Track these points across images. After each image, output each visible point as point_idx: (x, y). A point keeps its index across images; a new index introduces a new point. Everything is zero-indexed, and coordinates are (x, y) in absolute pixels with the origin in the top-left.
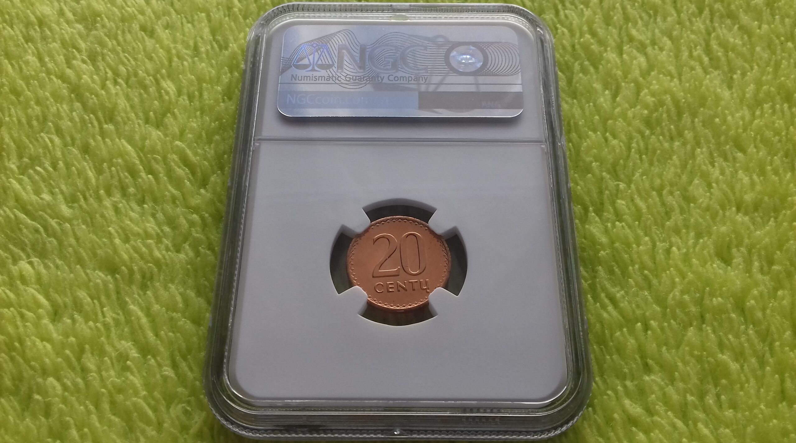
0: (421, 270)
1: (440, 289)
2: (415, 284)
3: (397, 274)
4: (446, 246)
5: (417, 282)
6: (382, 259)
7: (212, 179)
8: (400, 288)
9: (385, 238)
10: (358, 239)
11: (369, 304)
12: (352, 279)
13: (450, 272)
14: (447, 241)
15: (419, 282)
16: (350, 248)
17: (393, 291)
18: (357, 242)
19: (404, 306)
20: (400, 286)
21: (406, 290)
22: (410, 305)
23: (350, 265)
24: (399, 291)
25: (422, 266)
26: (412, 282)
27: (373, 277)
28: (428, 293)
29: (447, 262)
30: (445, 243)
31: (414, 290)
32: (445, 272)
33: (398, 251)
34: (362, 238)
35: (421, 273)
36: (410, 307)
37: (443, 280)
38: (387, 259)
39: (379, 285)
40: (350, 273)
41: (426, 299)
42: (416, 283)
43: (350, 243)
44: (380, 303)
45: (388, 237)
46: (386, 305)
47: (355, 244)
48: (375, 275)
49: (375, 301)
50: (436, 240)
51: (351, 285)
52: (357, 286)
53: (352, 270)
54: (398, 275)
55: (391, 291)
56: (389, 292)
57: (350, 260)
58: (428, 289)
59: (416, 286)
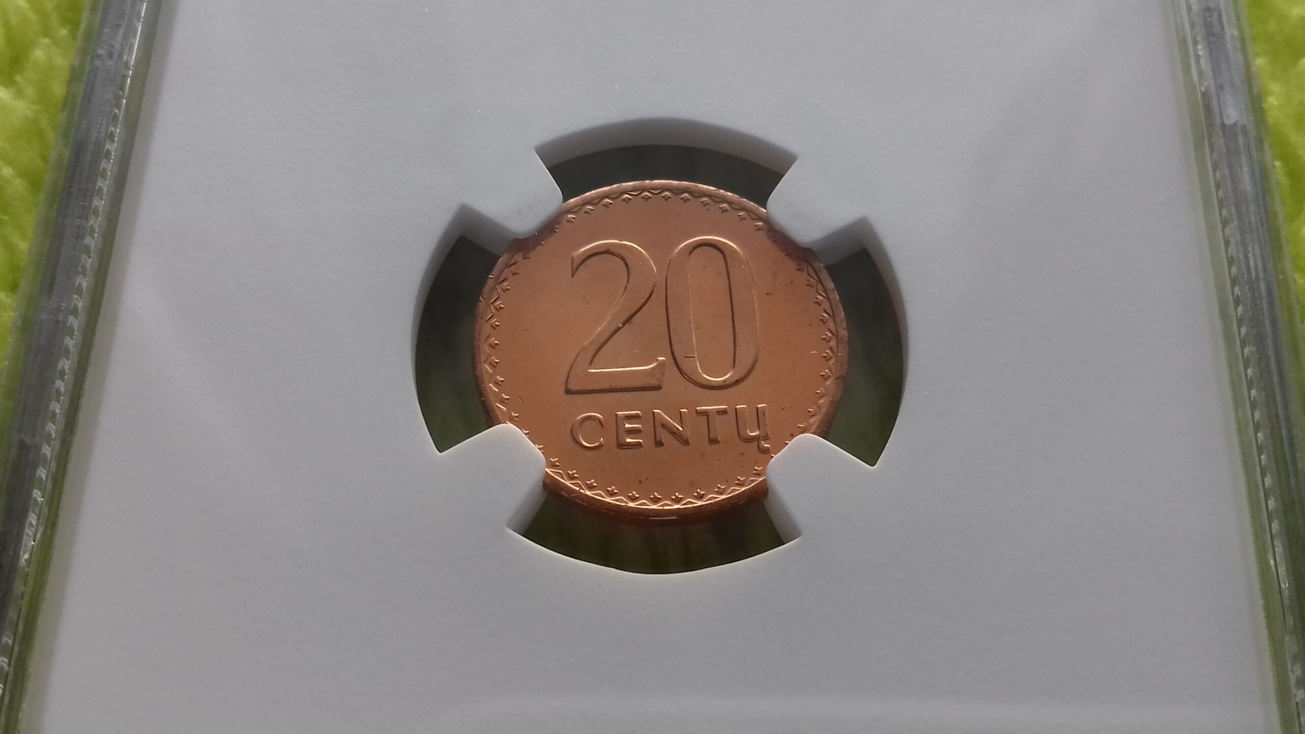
0: (741, 373)
1: (810, 439)
2: (717, 421)
3: (654, 382)
4: (831, 285)
5: (724, 412)
6: (601, 328)
7: (38, 54)
8: (664, 436)
9: (613, 254)
10: (519, 257)
11: (551, 488)
12: (492, 398)
13: (843, 379)
14: (830, 269)
15: (731, 416)
16: (486, 289)
17: (639, 444)
18: (513, 268)
19: (678, 501)
20: (664, 426)
21: (686, 442)
22: (700, 497)
23: (486, 348)
24: (659, 444)
25: (745, 361)
26: (705, 413)
27: (568, 392)
28: (766, 451)
29: (833, 343)
30: (825, 275)
31: (713, 441)
32: (825, 378)
33: (656, 304)
34: (532, 254)
35: (737, 382)
36: (700, 503)
37: (819, 407)
38: (619, 329)
39: (588, 424)
40: (486, 377)
41: (758, 475)
42: (723, 417)
43: (489, 270)
44: (591, 488)
45: (624, 253)
46: (612, 494)
47: (507, 271)
48: (574, 385)
49: (571, 478)
50: (791, 265)
51: (490, 420)
52: (510, 425)
53: (493, 365)
54: (658, 388)
55: (630, 444)
56: (622, 446)
57: (486, 329)
58: (766, 438)
59: (723, 428)
